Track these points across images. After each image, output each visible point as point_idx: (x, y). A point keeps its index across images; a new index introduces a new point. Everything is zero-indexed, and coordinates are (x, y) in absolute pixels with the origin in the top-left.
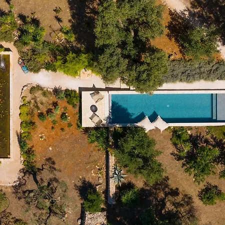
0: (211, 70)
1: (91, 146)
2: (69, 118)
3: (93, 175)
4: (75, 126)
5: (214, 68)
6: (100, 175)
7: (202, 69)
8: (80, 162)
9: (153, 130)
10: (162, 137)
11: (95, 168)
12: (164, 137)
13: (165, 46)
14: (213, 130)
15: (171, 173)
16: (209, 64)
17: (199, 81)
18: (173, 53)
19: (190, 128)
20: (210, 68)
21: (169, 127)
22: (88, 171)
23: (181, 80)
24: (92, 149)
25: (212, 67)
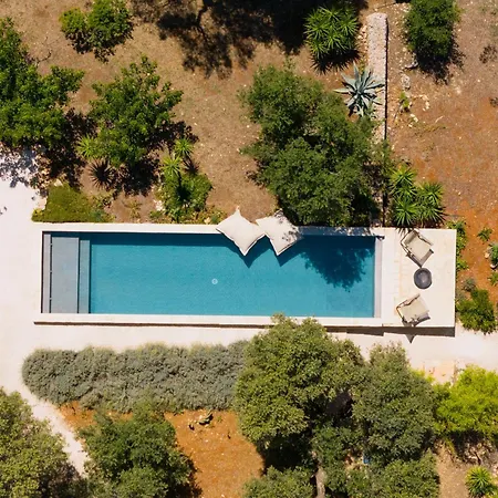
0: (94, 380)
1: (431, 175)
2: (487, 255)
3: (425, 97)
4: (472, 233)
5: (84, 386)
6: (408, 95)
7: (119, 382)
8: (458, 132)
9: (261, 217)
10: (237, 194)
11: (421, 114)
12: (230, 194)
13: (222, 450)
14: (93, 211)
15: (213, 93)
16: (100, 397)
17: (128, 351)
18: (198, 428)
19: (156, 217)
20: (96, 384)
21: (215, 222)
22: (439, 107)
23: (181, 352)
24: (428, 168)
25: (91, 389)
